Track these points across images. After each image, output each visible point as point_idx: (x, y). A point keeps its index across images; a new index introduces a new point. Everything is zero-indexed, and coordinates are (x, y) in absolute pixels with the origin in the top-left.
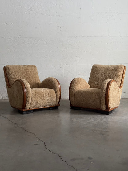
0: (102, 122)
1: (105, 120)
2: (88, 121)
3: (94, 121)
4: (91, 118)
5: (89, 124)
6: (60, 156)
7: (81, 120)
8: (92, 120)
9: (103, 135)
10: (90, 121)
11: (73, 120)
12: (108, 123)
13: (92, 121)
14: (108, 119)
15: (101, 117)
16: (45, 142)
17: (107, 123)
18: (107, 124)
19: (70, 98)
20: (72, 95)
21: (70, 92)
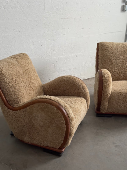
19: (101, 103)
20: (106, 100)
21: (102, 96)
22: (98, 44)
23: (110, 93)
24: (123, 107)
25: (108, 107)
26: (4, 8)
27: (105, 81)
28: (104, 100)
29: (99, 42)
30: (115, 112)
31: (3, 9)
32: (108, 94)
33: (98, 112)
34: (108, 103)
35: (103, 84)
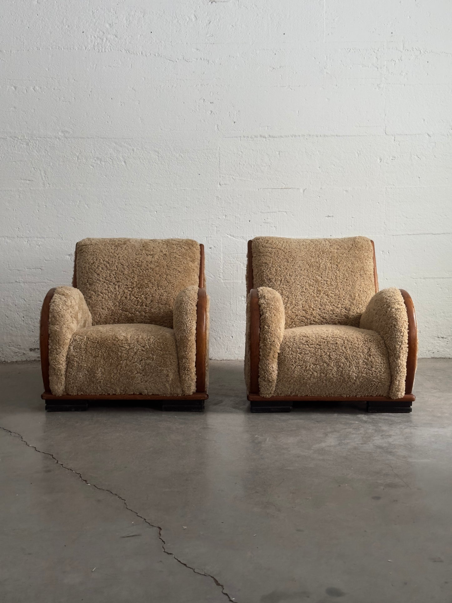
0: (369, 447)
1: (378, 440)
2: (317, 446)
3: (339, 444)
4: (326, 434)
5: (321, 458)
6: (218, 584)
7: (291, 440)
8: (331, 441)
9: (378, 498)
10: (323, 445)
11: (260, 443)
12: (390, 453)
13: (333, 444)
14: (390, 436)
15: (362, 431)
16: (160, 529)
17: (388, 450)
18: (390, 457)
19: (258, 368)
20: (271, 355)
21: (261, 345)
22: (250, 243)
23: (282, 339)
24: (315, 374)
25: (278, 376)
26: (125, 162)
27: (264, 308)
28: (266, 356)
29: (252, 239)
30: (299, 395)
31: (123, 163)
32: (276, 340)
33: (255, 397)
34: (279, 367)
35: (261, 316)
